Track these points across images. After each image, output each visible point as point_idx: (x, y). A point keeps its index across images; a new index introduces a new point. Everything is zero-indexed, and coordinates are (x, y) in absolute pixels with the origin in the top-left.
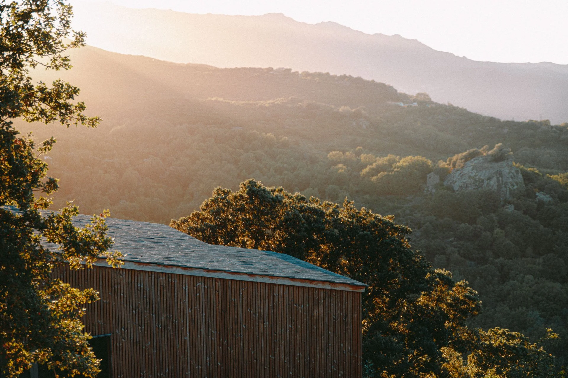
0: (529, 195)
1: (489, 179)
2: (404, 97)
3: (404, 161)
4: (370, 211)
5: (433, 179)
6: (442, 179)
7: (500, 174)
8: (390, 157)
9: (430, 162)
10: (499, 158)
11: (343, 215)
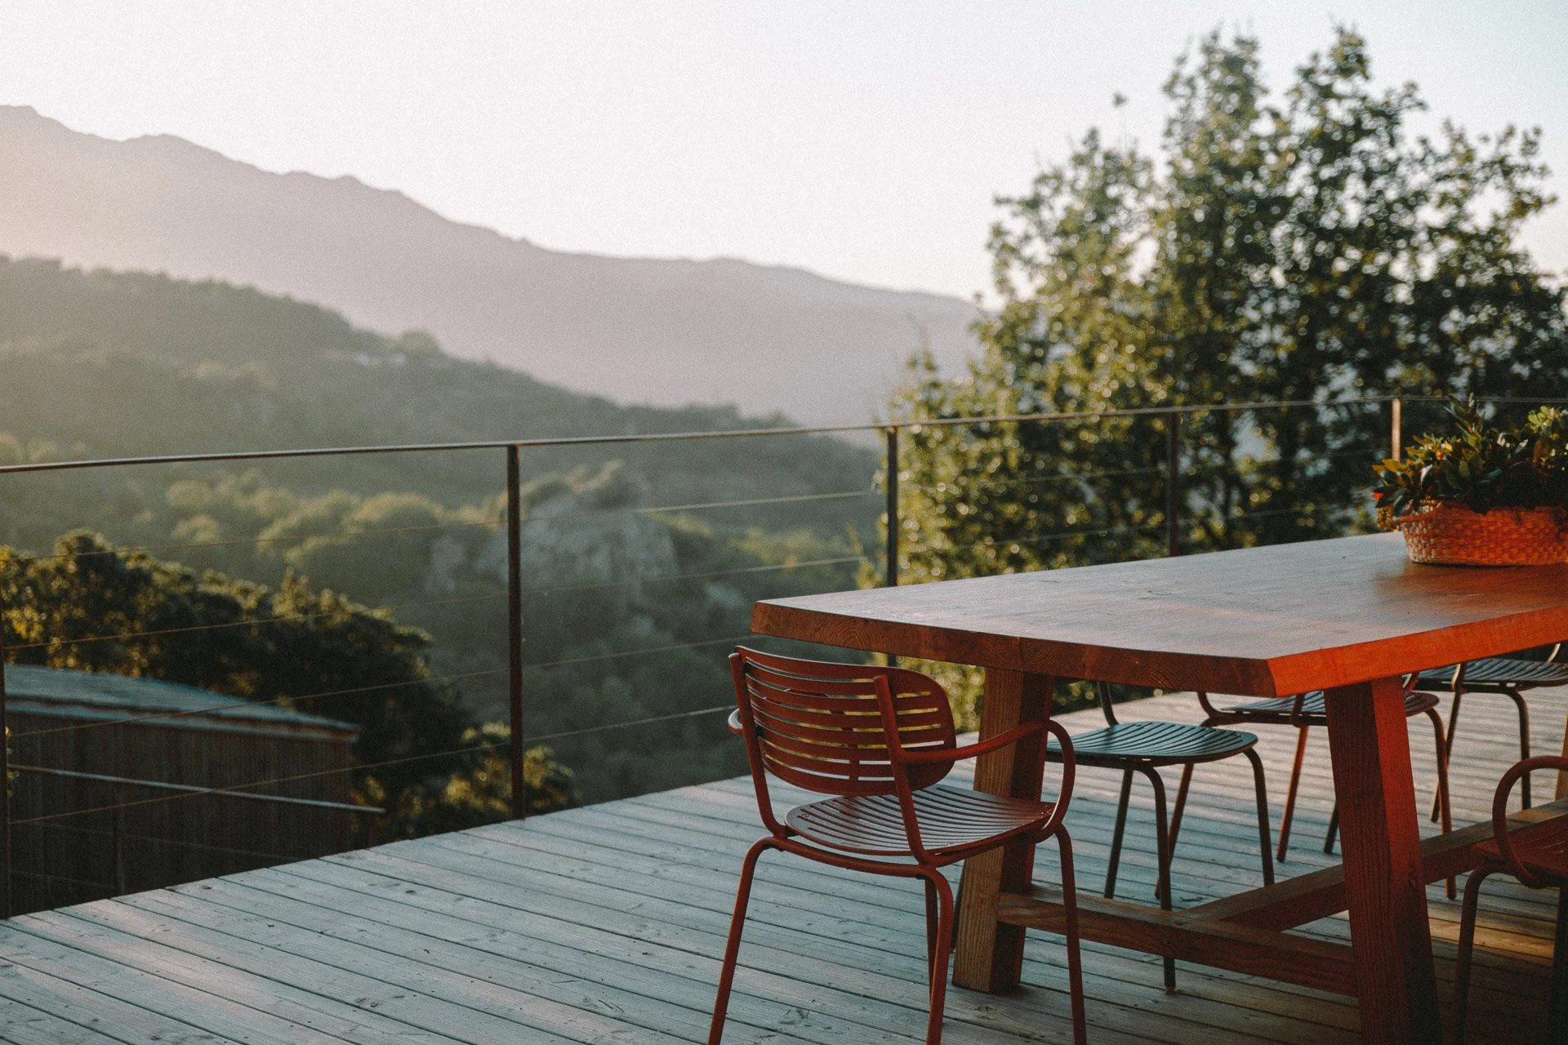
0: (690, 591)
1: (591, 551)
2: (368, 342)
3: (374, 508)
4: (343, 599)
5: (448, 554)
6: (472, 554)
7: (616, 539)
8: (334, 497)
9: (438, 511)
10: (614, 498)
11: (283, 607)
